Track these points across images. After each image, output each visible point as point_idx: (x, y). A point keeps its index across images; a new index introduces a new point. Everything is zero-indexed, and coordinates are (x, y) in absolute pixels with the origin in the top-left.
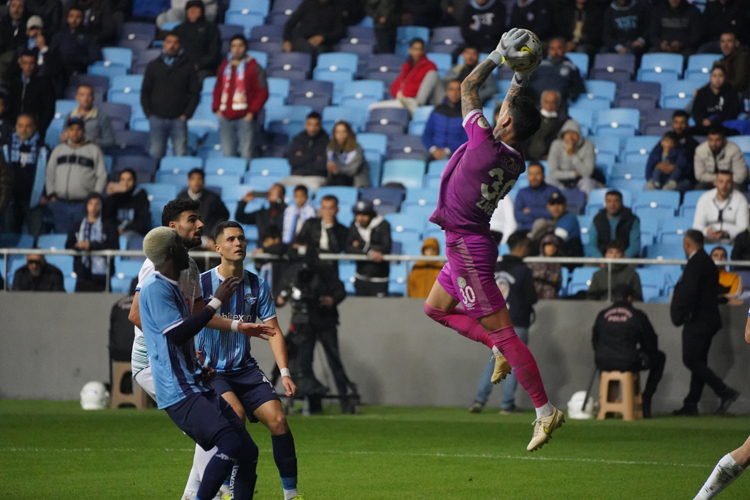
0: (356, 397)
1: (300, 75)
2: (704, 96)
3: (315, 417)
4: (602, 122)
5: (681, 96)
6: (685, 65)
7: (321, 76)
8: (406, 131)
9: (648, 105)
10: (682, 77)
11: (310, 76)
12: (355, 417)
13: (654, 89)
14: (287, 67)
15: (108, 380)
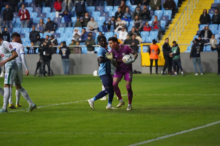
0: (52, 73)
1: (40, 12)
2: (117, 14)
3: (45, 77)
4: (98, 19)
5: (113, 14)
6: (113, 8)
7: (44, 12)
8: (60, 22)
9: (107, 16)
10: (113, 10)
11: (41, 12)
12: (53, 77)
13: (107, 13)
14: (37, 10)
15: (4, 71)
